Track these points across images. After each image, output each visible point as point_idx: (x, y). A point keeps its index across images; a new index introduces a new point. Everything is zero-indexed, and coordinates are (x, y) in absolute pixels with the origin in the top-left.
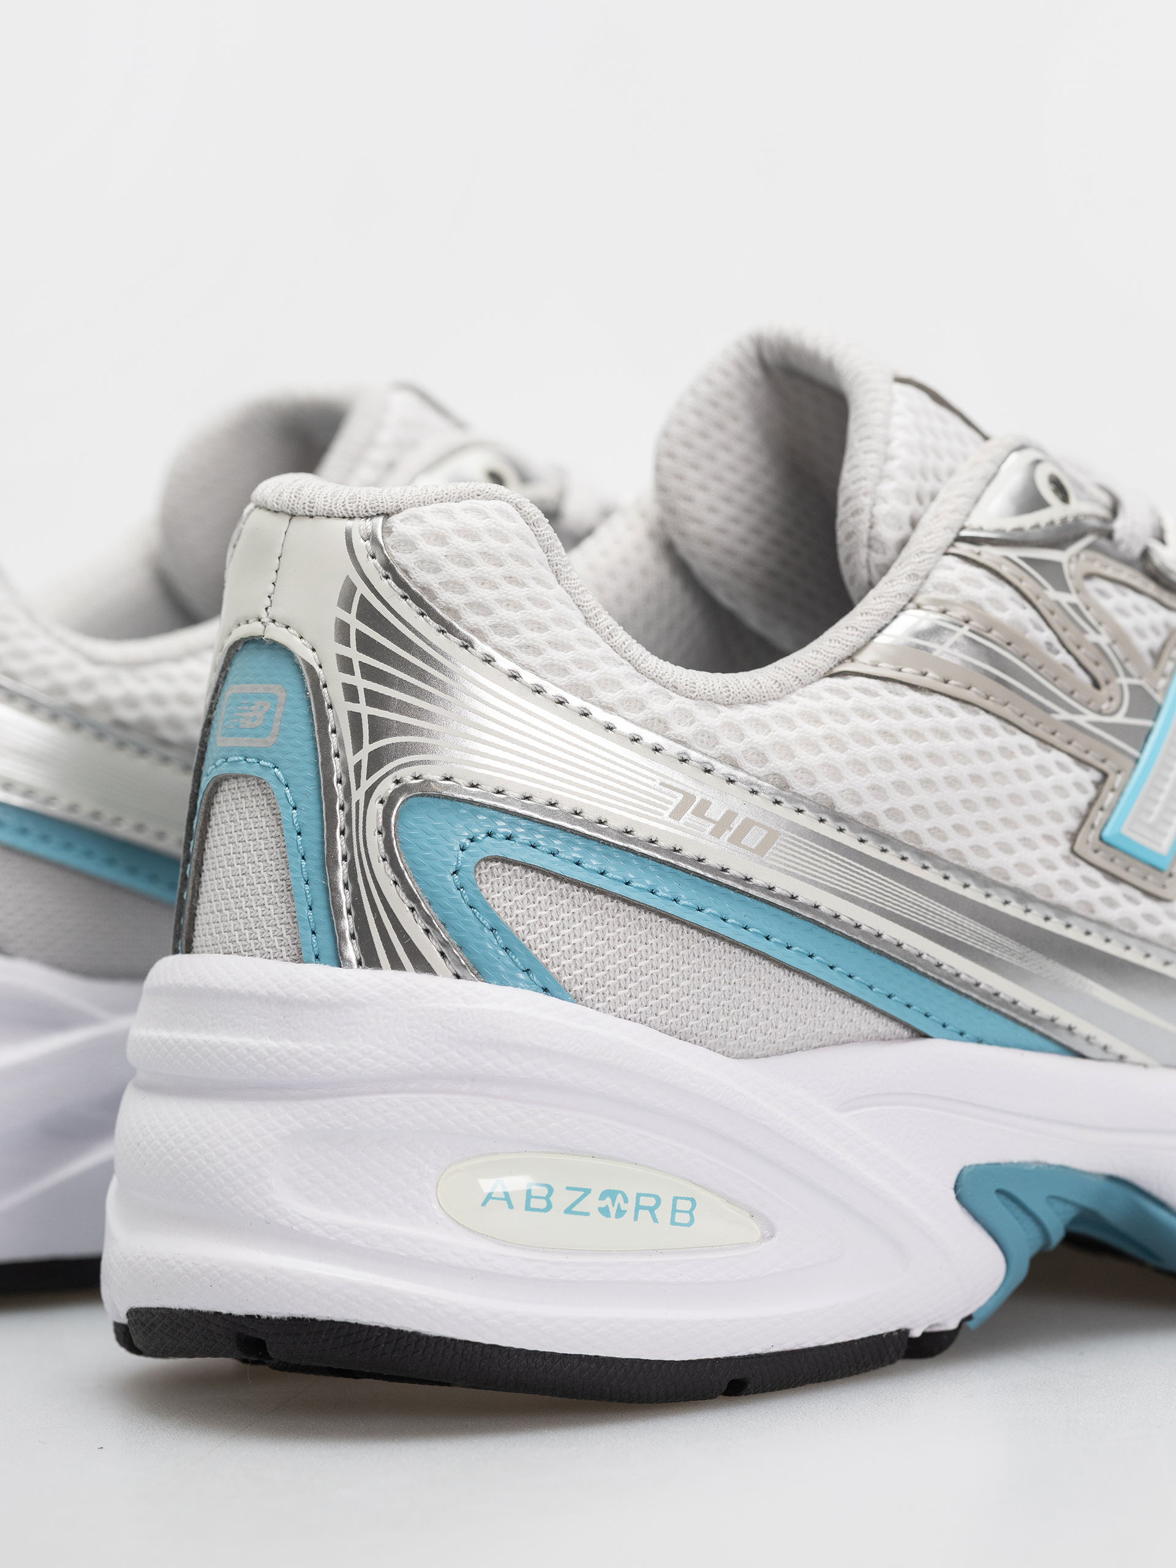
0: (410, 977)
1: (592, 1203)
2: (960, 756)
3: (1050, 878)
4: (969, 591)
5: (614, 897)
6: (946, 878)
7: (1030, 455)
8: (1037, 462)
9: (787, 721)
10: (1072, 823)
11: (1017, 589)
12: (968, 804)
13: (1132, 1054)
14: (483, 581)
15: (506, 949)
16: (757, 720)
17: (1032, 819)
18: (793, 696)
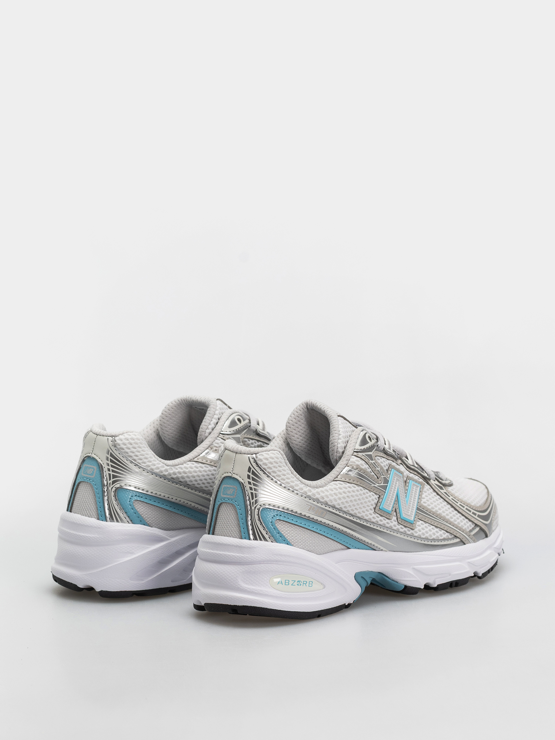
0: (263, 542)
1: (296, 583)
2: (357, 496)
3: (371, 517)
4: (357, 463)
5: (299, 526)
6: (354, 518)
7: (364, 432)
8: (366, 433)
9: (327, 491)
10: (374, 506)
11: (365, 461)
12: (358, 504)
13: (384, 549)
14: (274, 467)
15: (281, 537)
16: (322, 491)
17: (368, 506)
18: (327, 485)
